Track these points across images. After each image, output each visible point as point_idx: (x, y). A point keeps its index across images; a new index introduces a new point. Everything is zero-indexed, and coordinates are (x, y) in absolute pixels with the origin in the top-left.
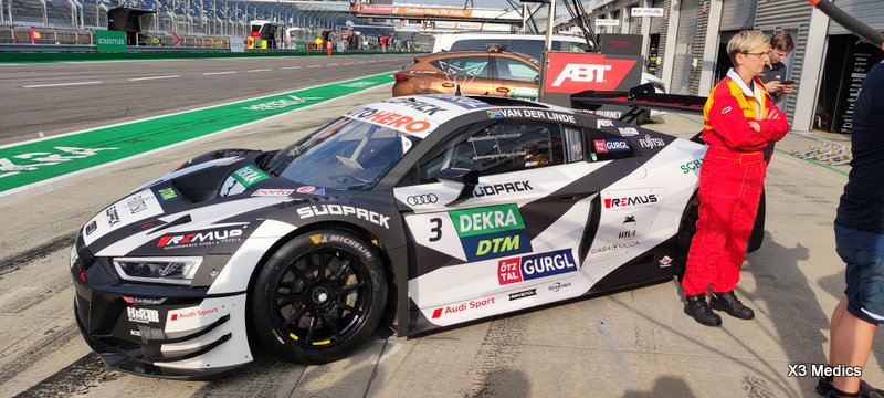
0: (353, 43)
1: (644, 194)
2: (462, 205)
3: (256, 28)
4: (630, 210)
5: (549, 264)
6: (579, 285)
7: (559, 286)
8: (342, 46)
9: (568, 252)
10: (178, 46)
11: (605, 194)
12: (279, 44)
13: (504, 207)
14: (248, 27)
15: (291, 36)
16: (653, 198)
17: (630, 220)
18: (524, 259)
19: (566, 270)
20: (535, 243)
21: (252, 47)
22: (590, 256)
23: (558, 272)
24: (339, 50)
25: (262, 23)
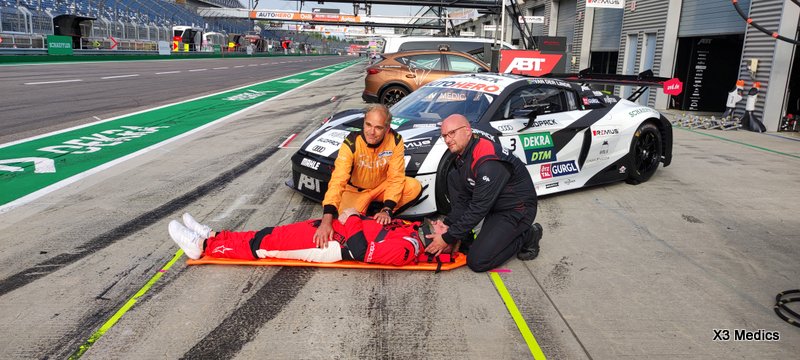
0: (260, 46)
1: (612, 128)
2: (525, 132)
3: (178, 33)
4: (606, 137)
5: (564, 168)
6: (580, 181)
7: (570, 181)
8: (250, 50)
9: (573, 162)
10: (115, 49)
11: (594, 127)
12: (198, 47)
13: (544, 134)
14: (171, 32)
15: (208, 40)
16: (616, 131)
17: (606, 143)
18: (553, 165)
19: (573, 172)
20: (558, 155)
21: (177, 50)
22: (586, 164)
23: (569, 173)
24: (249, 53)
25: (184, 28)
